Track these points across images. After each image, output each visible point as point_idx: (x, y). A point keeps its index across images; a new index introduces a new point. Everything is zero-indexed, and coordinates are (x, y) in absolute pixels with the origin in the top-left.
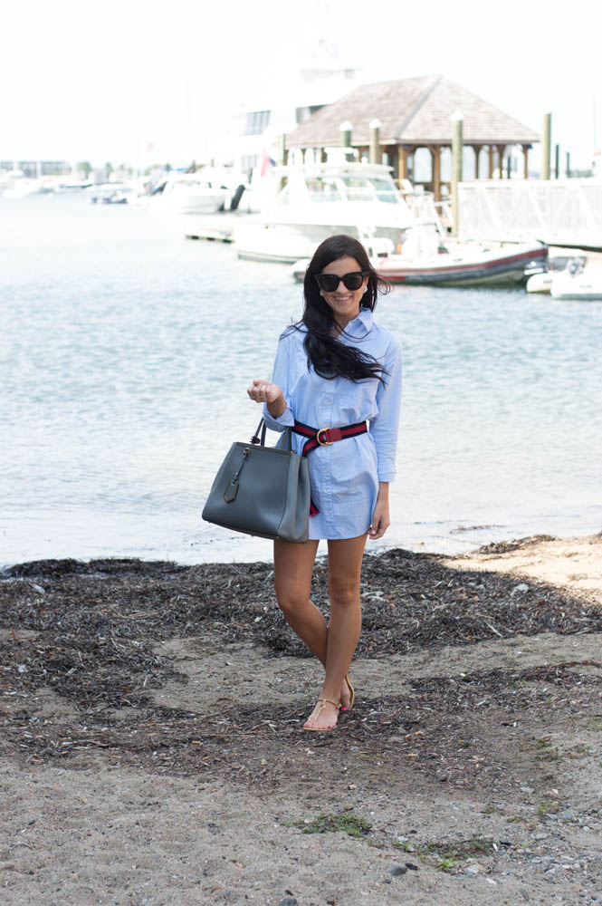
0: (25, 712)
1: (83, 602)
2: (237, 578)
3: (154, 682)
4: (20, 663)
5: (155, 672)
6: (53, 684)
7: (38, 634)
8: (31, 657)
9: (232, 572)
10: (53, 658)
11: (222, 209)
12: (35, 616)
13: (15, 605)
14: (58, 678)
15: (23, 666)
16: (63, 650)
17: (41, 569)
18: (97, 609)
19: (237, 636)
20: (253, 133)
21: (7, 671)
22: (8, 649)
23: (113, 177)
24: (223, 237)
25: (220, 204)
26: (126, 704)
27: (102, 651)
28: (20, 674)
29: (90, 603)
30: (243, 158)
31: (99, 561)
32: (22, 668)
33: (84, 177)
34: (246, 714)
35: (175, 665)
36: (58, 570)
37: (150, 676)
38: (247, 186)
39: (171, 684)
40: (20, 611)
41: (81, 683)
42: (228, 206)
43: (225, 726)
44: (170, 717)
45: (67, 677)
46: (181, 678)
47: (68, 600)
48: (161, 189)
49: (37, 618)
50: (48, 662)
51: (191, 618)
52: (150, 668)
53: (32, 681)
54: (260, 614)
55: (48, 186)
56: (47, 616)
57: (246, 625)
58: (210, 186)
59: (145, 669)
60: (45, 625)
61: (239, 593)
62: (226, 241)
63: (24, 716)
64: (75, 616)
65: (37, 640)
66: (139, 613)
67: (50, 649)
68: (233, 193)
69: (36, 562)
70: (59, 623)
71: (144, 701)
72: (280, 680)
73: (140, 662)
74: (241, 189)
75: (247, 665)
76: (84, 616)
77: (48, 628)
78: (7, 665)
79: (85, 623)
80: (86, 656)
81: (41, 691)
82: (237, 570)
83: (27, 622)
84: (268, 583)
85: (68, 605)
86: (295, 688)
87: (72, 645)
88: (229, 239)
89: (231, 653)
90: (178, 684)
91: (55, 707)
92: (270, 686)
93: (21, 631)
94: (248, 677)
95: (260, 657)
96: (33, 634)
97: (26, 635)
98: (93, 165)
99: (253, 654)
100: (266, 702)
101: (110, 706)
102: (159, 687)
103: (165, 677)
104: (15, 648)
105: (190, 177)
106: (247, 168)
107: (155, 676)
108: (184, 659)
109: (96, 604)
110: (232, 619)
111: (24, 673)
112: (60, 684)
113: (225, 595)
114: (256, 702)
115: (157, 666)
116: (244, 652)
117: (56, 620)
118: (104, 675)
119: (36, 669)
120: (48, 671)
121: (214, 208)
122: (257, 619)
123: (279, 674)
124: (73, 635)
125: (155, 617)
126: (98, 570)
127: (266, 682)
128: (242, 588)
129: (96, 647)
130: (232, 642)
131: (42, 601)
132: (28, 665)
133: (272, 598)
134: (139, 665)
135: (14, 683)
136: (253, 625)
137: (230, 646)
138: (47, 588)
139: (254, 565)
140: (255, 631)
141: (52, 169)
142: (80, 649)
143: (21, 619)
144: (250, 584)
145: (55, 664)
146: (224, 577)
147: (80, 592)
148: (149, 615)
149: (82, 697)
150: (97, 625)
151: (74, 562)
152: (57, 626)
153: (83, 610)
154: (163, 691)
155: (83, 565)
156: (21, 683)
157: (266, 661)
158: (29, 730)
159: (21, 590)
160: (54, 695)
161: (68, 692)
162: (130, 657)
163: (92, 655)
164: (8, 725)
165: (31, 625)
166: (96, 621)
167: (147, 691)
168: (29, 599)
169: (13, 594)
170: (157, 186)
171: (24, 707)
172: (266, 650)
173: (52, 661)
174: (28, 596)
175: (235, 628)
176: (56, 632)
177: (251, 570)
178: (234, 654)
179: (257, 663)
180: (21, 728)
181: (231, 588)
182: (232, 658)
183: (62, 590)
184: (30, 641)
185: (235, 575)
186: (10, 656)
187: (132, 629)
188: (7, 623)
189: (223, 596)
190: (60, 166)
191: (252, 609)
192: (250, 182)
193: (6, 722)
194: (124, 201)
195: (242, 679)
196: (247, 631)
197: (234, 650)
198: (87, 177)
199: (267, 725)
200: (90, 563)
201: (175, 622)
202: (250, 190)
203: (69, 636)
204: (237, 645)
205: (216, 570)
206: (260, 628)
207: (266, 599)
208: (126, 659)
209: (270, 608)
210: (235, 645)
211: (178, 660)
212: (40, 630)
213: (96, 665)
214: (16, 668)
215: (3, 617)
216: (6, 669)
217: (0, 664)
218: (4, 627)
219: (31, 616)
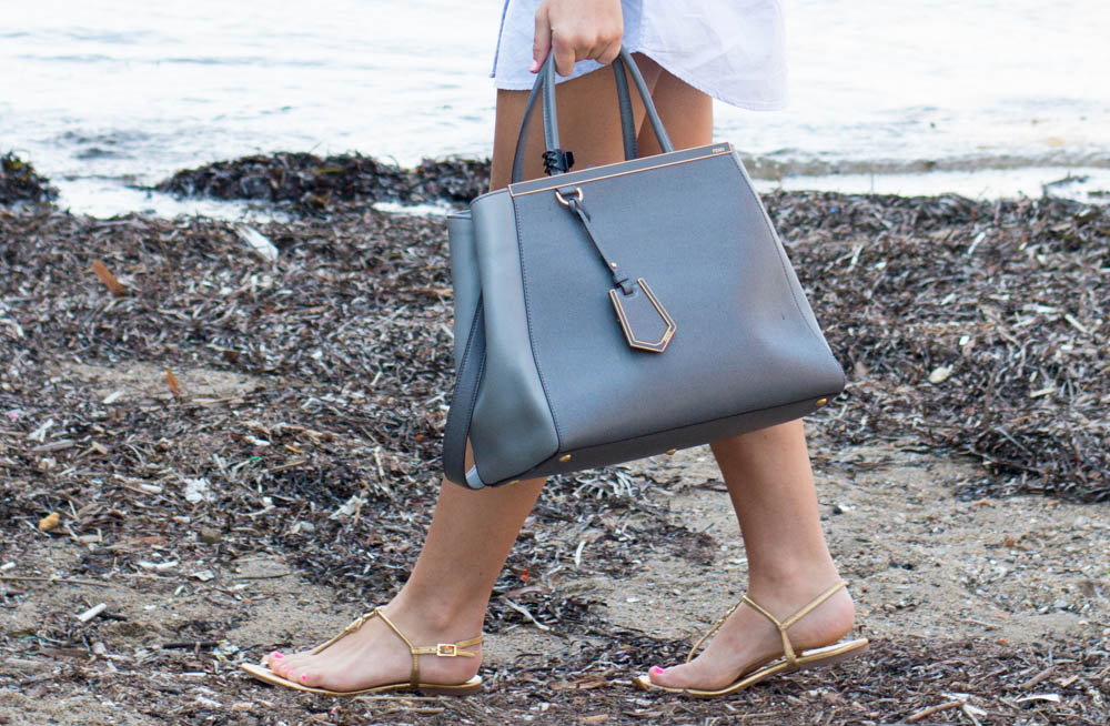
0: (201, 627)
1: (393, 291)
2: (877, 241)
3: (607, 555)
4: (190, 472)
5: (611, 521)
6: (291, 545)
7: (251, 384)
8: (226, 454)
9: (866, 220)
10: (293, 461)
12: (243, 328)
13: (181, 290)
14: (309, 526)
15: (202, 483)
16: (329, 440)
17: (265, 181)
18: (436, 317)
19: (872, 425)
21: (150, 497)
22: (157, 428)
26: (516, 618)
28: (188, 507)
29: (417, 295)
31: (447, 165)
32: (196, 490)
34: (895, 670)
35: (675, 505)
36: (319, 186)
37: (595, 533)
39: (661, 564)
40: (197, 310)
41: (378, 546)
43: (827, 705)
45: (338, 525)
46: (692, 547)
47: (345, 283)
49: (249, 336)
50: (279, 475)
52: (595, 510)
53: (227, 530)
54: (949, 358)
56: (279, 330)
57: (904, 389)
59: (579, 511)
60: (272, 359)
61: (882, 290)
63: (198, 639)
64: (368, 331)
65: (247, 404)
67: (287, 434)
69: (252, 161)
70: (317, 354)
71: (574, 614)
72: (1003, 570)
75: (900, 518)
76: (397, 337)
77: (283, 369)
78: (151, 476)
79: (399, 358)
80: (396, 460)
81: (252, 565)
82: (878, 215)
83: (217, 343)
84: (977, 262)
85: (346, 298)
86: (1050, 597)
87: (356, 424)
89: (851, 474)
90: (682, 562)
91: (297, 615)
92: (971, 584)
93: (197, 373)
94: (901, 553)
95: (944, 492)
96: (235, 384)
97: (211, 385)
99: (919, 479)
100: (957, 636)
102: (621, 569)
103: (642, 540)
104: (178, 425)
107: (610, 536)
108: (704, 487)
109: (434, 299)
110: (860, 368)
111: (201, 505)
112: (312, 546)
113: (841, 294)
114: (927, 633)
115: (618, 505)
116: (892, 476)
117: (307, 343)
119: (240, 493)
120: (278, 503)
122: (939, 374)
123: (1003, 551)
124: (359, 395)
126: (445, 193)
127: (959, 572)
128: (893, 272)
130: (855, 442)
131: (267, 283)
132: (215, 479)
133: (988, 310)
134: (562, 498)
135: (170, 532)
136: (923, 391)
137: (848, 454)
138: (284, 242)
139: (934, 202)
140: (930, 409)
142: (381, 440)
143: (200, 336)
144: (920, 261)
145: (301, 480)
146: (836, 237)
147: (383, 259)
150: (435, 368)
151: (370, 165)
152: (311, 363)
153: (392, 318)
154: (634, 583)
155: (397, 176)
156: (194, 536)
157: (961, 507)
158: (212, 682)
159: (203, 242)
160: (293, 577)
161: (340, 570)
163: (415, 460)
164: (147, 665)
165: (227, 355)
166: (434, 354)
167: (583, 582)
168: (225, 275)
169: (178, 257)
171: (199, 611)
172: (962, 472)
173: (292, 474)
174: (225, 265)
175: (867, 399)
176: (308, 380)
177: (922, 217)
178: (862, 478)
179: (932, 511)
180: (189, 675)
181: (860, 273)
182: (854, 492)
183: (328, 251)
184: (226, 405)
185: (872, 230)
186: (161, 450)
188: (153, 344)
189: (832, 297)
191: (923, 339)
193: (142, 654)
195: (882, 559)
196: (907, 408)
197: (855, 468)
199: (959, 708)
200: (420, 172)
203: (343, 398)
204: (870, 453)
205: (814, 213)
206: (946, 402)
207: (969, 313)
209: (981, 342)
210: (864, 450)
211: (686, 490)
212: (257, 373)
214: (179, 489)
215: (142, 328)
216: (147, 487)
217: (128, 473)
218: (146, 357)
219: (229, 328)
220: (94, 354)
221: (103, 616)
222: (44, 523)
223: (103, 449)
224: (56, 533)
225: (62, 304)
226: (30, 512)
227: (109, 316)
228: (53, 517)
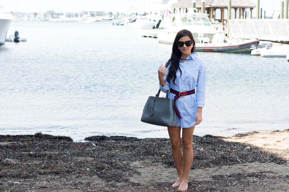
0: (89, 183)
1: (108, 149)
2: (157, 143)
3: (130, 175)
4: (87, 168)
6: (98, 174)
7: (93, 159)
8: (91, 166)
9: (156, 141)
10: (98, 166)
11: (154, 28)
12: (92, 153)
13: (86, 150)
14: (100, 173)
15: (89, 169)
16: (101, 164)
17: (94, 139)
18: (112, 151)
19: (156, 161)
20: (164, 3)
21: (83, 170)
22: (84, 163)
23: (119, 17)
24: (154, 36)
25: (154, 26)
26: (121, 181)
27: (114, 164)
28: (87, 171)
29: (110, 149)
30: (161, 11)
31: (113, 136)
32: (88, 169)
33: (110, 16)
34: (159, 185)
35: (137, 170)
36: (100, 139)
37: (129, 173)
38: (162, 20)
39: (135, 175)
40: (88, 151)
41: (107, 174)
42: (156, 26)
43: (153, 189)
44: (135, 185)
45: (103, 172)
46: (139, 174)
47: (103, 148)
48: (135, 21)
49: (93, 154)
50: (96, 168)
51: (142, 155)
52: (129, 170)
53: (91, 173)
54: (164, 154)
55: (98, 19)
56: (96, 153)
57: (160, 157)
58: (150, 20)
59: (127, 170)
60: (95, 156)
61: (157, 147)
62: (155, 37)
63: (89, 184)
64: (105, 153)
65: (93, 160)
66: (126, 153)
67: (97, 163)
68: (157, 23)
69: (93, 137)
70: (100, 156)
71: (127, 181)
72: (170, 175)
73: (126, 168)
74: (160, 21)
75: (160, 170)
76: (108, 153)
77: (97, 157)
78: (83, 168)
79: (108, 156)
80: (108, 166)
81: (94, 177)
82: (157, 140)
83: (90, 155)
84: (167, 144)
85: (103, 150)
86: (175, 177)
87: (104, 162)
88: (156, 36)
89: (155, 166)
90: (138, 175)
91: (98, 181)
92: (167, 176)
93: (88, 158)
94: (160, 174)
95: (164, 167)
96: (92, 159)
97: (90, 159)
98: (113, 13)
99: (161, 166)
100: (166, 182)
101: (116, 182)
102: (131, 176)
103: (133, 173)
104: (86, 163)
105: (144, 17)
106: (162, 14)
107: (130, 173)
108: (140, 168)
109: (112, 150)
110: (155, 155)
111: (89, 171)
112: (100, 175)
113: (153, 148)
114: (162, 181)
115: (131, 170)
116: (159, 166)
117: (99, 154)
118: (114, 172)
119: (92, 170)
120: (96, 170)
121: (152, 27)
122: (163, 156)
123: (170, 173)
124: (104, 159)
125: (130, 154)
126: (113, 139)
127: (166, 175)
128: (158, 146)
129: (112, 163)
130: (155, 163)
131: (95, 149)
132: (90, 168)
133: (168, 149)
134: (125, 169)
135: (86, 174)
136: (162, 157)
137: (154, 164)
138: (96, 145)
139: (162, 139)
140: (162, 159)
141: (100, 14)
142: (107, 164)
143: (88, 154)
144: (161, 145)
145: (99, 168)
146: (153, 143)
147: (107, 146)
148: (129, 154)
149: (108, 179)
150: (112, 156)
151: (105, 137)
152: (99, 156)
153: (108, 152)
154: (133, 177)
155: (108, 138)
156: (88, 174)
157: (166, 169)
158: (90, 188)
159: (88, 145)
160: (98, 178)
161: (103, 177)
162: (122, 166)
163: (110, 166)
164: (83, 187)
165: (91, 156)
166: (112, 155)
167: (127, 177)
168: (91, 148)
169: (86, 146)
170: (133, 20)
171: (88, 181)
172: (166, 165)
173: (98, 167)
174: (90, 147)
175: (156, 158)
176: (99, 158)
177: (161, 140)
178: (156, 166)
179: (163, 169)
180: (87, 188)
181: (155, 146)
182: (155, 168)
183: (101, 145)
184: (91, 161)
185: (156, 142)
186: (84, 165)
187: (123, 158)
188: (83, 155)
189: (152, 148)
190: (103, 13)
191: (162, 152)
192: (163, 19)
193: (83, 186)
194: (123, 25)
195: (158, 174)
196: (160, 159)
197: (155, 165)
198: (111, 17)
199: (166, 189)
200: (110, 137)
201: (137, 156)
202: (163, 21)
203: (103, 160)
204: (157, 164)
205: (150, 140)
206: (164, 158)
207: (166, 150)
208: (121, 167)
209: (167, 152)
210: (156, 163)
211: (138, 168)
212: (94, 157)
213: (112, 169)
214: (86, 169)
215: (82, 153)
216: (83, 169)
217: (81, 168)
218: (83, 156)
219: (91, 153)
220: (77, 156)
221: (79, 182)
222: (73, 173)
223: (78, 165)
224: (74, 174)
225: (74, 151)
226: (71, 172)
227: (79, 152)
228: (74, 172)
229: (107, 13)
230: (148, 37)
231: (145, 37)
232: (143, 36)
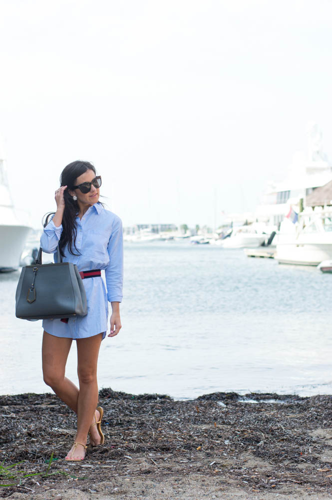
3: (316, 450)
5: (314, 445)
8: (232, 436)
10: (246, 436)
11: (263, 245)
12: (224, 417)
14: (253, 447)
15: (228, 441)
16: (252, 432)
21: (218, 443)
23: (199, 232)
24: (269, 256)
25: (262, 242)
26: (302, 461)
27: (277, 433)
28: (226, 445)
30: (275, 216)
32: (227, 442)
33: (184, 232)
35: (326, 442)
37: (312, 447)
38: (277, 232)
40: (214, 415)
42: (266, 242)
45: (259, 447)
48: (229, 235)
49: (226, 419)
50: (243, 439)
51: (326, 419)
52: (310, 443)
53: (236, 449)
55: (164, 237)
56: (232, 418)
58: (256, 233)
59: (307, 443)
62: (271, 258)
66: (292, 415)
67: (244, 431)
68: (269, 236)
69: (213, 394)
70: (241, 421)
71: (315, 460)
73: (305, 441)
74: (274, 234)
76: (257, 417)
79: (259, 420)
80: (267, 436)
83: (220, 420)
87: (256, 429)
88: (273, 256)
91: (256, 462)
98: (189, 226)
101: (293, 462)
102: (320, 453)
103: (322, 448)
104: (219, 431)
105: (246, 227)
106: (276, 222)
107: (315, 447)
108: (330, 439)
109: (261, 411)
111: (229, 445)
115: (314, 442)
117: (238, 419)
118: (281, 446)
119: (236, 443)
120: (245, 444)
121: (259, 244)
125: (302, 418)
129: (272, 431)
131: (227, 410)
132: (230, 440)
135: (225, 449)
138: (227, 404)
141: (167, 228)
142: (263, 432)
145: (248, 439)
148: (298, 416)
149: (276, 458)
150: (267, 422)
151: (236, 394)
153: (254, 414)
154: (324, 455)
155: (241, 396)
156: (229, 450)
161: (262, 454)
162: (295, 437)
163: (270, 435)
165: (222, 422)
166: (266, 419)
167: (313, 455)
169: (207, 407)
170: (226, 235)
173: (246, 438)
174: (216, 408)
183: (236, 405)
186: (218, 435)
187: (290, 424)
190: (171, 227)
192: (279, 229)
194: (208, 243)
198: (185, 233)
200: (246, 395)
201: (315, 421)
202: (279, 234)
205: (327, 398)
208: (293, 438)
211: (327, 439)
212: (230, 424)
213: (274, 442)
214: (223, 442)
215: (204, 418)
216: (217, 441)
217: (212, 439)
218: (205, 423)
219: (221, 418)
220: (195, 423)
221: (215, 464)
222: (198, 449)
223: (206, 435)
224: (200, 450)
225: (186, 415)
226: (194, 447)
227: (196, 417)
228: (199, 447)
229: (178, 226)
230: (257, 257)
231: (253, 256)
232: (249, 256)
